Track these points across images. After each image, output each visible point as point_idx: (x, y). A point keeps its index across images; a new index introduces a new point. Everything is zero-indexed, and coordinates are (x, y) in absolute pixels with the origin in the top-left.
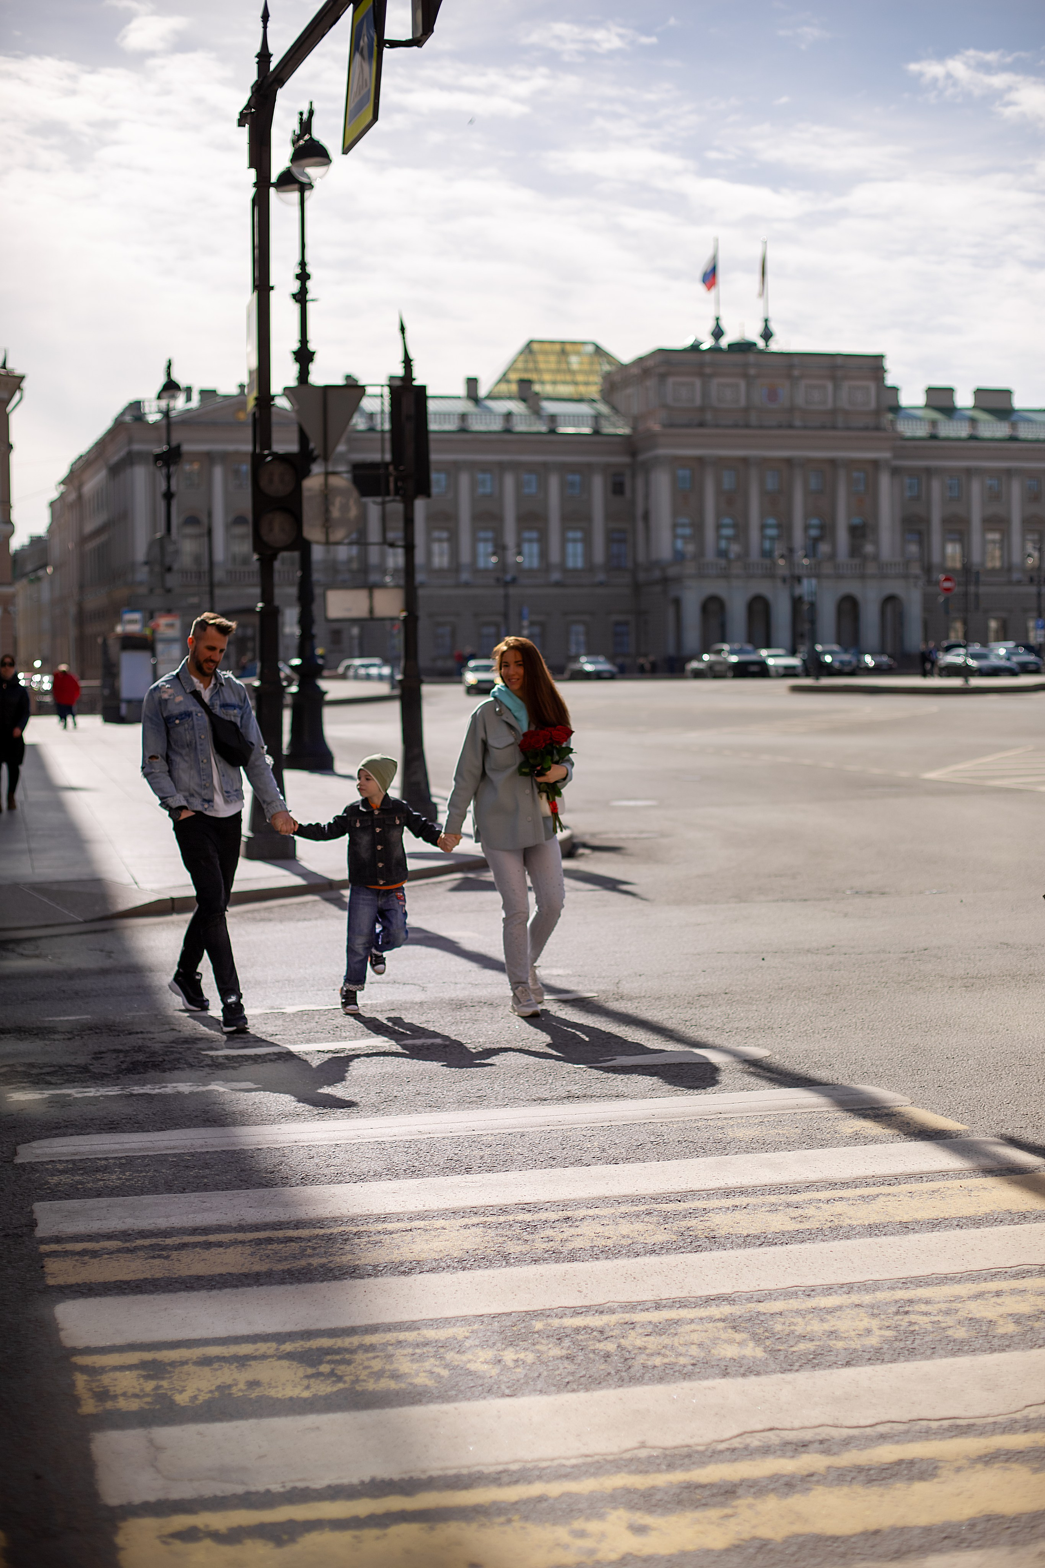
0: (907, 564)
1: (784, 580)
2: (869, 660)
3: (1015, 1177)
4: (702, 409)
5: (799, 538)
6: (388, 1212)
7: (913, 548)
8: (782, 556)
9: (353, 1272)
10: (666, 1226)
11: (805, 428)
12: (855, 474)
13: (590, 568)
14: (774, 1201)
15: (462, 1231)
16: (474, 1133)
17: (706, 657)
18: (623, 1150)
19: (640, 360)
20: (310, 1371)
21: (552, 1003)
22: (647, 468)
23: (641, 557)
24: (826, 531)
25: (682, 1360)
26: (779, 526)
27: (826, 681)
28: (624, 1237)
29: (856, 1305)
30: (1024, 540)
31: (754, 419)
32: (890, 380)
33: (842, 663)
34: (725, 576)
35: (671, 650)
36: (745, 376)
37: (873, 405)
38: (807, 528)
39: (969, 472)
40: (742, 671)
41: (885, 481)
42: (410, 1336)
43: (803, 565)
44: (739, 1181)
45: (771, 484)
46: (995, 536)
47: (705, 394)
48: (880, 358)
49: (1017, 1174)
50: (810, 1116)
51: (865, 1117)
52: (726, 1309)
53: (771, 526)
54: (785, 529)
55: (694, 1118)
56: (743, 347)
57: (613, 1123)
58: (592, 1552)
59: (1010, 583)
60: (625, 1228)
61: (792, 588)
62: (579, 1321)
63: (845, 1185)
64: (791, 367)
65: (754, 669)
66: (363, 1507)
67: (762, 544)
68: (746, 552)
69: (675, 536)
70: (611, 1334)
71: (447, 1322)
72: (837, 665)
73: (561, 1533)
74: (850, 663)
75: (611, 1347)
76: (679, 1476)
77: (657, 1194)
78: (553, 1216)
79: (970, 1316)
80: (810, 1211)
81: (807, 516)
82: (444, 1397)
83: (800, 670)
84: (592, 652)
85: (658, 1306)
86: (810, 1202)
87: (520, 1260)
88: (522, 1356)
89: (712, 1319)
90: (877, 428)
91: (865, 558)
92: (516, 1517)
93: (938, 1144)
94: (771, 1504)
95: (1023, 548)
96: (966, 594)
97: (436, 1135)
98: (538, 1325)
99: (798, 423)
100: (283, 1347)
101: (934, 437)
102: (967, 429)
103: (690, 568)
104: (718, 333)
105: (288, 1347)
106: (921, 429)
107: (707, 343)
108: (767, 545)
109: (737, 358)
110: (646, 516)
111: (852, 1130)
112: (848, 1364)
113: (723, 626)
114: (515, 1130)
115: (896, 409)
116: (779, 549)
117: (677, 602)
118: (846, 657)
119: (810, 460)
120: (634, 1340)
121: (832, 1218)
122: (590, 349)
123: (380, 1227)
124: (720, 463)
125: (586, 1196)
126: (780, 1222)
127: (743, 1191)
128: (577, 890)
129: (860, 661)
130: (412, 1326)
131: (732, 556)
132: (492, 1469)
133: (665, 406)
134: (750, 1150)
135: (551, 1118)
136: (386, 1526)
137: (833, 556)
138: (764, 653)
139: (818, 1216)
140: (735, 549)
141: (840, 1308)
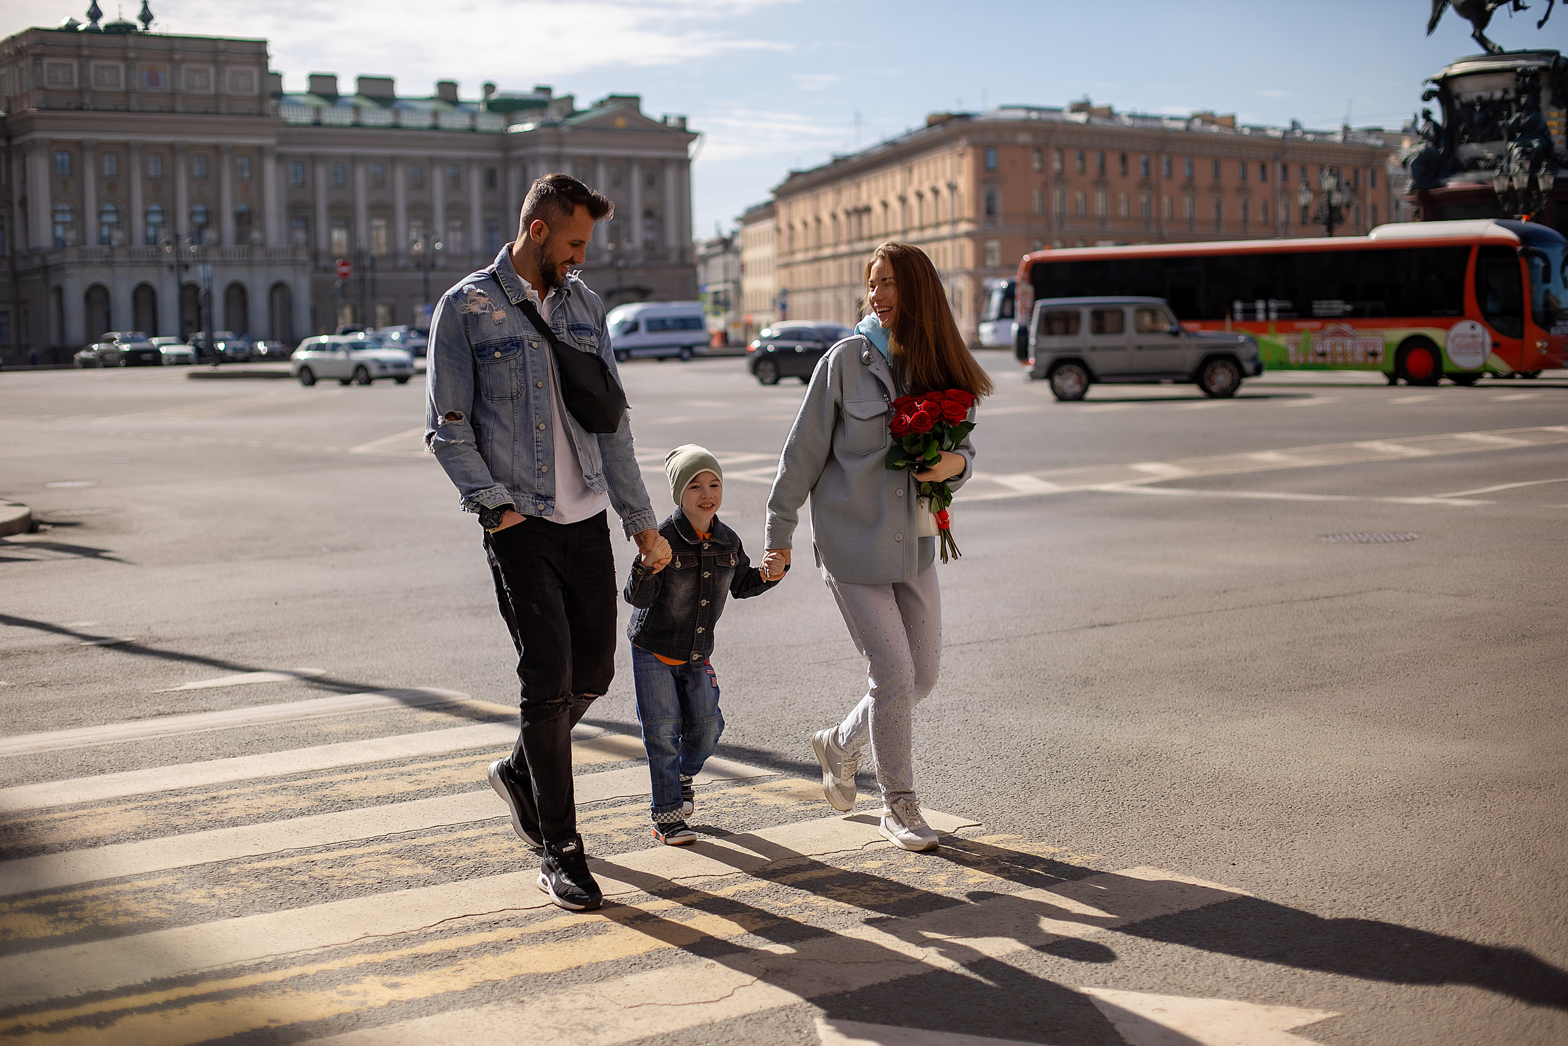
0: (295, 250)
1: (171, 267)
2: (261, 347)
3: (583, 742)
4: (80, 92)
5: (184, 225)
6: (48, 806)
7: (300, 235)
8: (168, 243)
9: (44, 850)
10: (304, 796)
11: (187, 113)
12: (239, 161)
14: (388, 772)
15: (124, 813)
16: (90, 745)
17: (95, 347)
18: (235, 748)
19: (13, 39)
20: (51, 918)
21: (95, 648)
22: (24, 152)
23: (19, 245)
24: (212, 218)
25: (368, 881)
26: (162, 212)
27: (224, 368)
28: (271, 806)
29: (493, 834)
30: (409, 228)
31: (134, 103)
32: (274, 66)
33: (236, 350)
34: (109, 263)
35: (54, 341)
36: (125, 59)
37: (256, 91)
38: (192, 214)
39: (354, 159)
40: (135, 359)
41: (270, 168)
42: (126, 887)
43: (190, 252)
44: (352, 760)
45: (153, 170)
46: (379, 223)
47: (83, 77)
48: (262, 44)
49: (583, 739)
50: (388, 712)
51: (436, 710)
52: (388, 846)
53: (155, 212)
54: (169, 216)
55: (286, 720)
56: (122, 29)
57: (215, 729)
58: (363, 1003)
59: (396, 269)
60: (269, 800)
61: (179, 276)
62: (266, 864)
63: (443, 757)
64: (172, 50)
65: (147, 357)
66: (158, 997)
67: (146, 231)
68: (130, 240)
69: (55, 223)
70: (298, 870)
71: (150, 875)
72: (230, 353)
73: (332, 994)
74: (242, 350)
75: (305, 878)
76: (406, 951)
77: (284, 775)
78: (201, 797)
79: (588, 833)
80: (423, 776)
81: (191, 202)
82: (180, 923)
83: (193, 358)
85: (328, 848)
86: (420, 770)
87: (189, 829)
88: (231, 890)
89: (377, 853)
90: (261, 114)
91: (252, 244)
92: (288, 989)
93: (509, 724)
94: (488, 960)
95: (408, 236)
96: (362, 280)
97: (56, 749)
98: (234, 870)
99: (180, 108)
100: (15, 905)
101: (317, 124)
102: (352, 116)
103: (72, 256)
104: (95, 13)
105: (20, 904)
106: (306, 116)
107: (84, 24)
108: (151, 232)
109: (116, 40)
110: (24, 202)
111: (429, 720)
112: (505, 871)
113: (108, 315)
114: (127, 740)
115: (279, 95)
116: (164, 236)
117: (59, 291)
118: (239, 344)
119: (192, 146)
120: (318, 872)
121: (444, 780)
123: (47, 817)
124: (101, 148)
125: (222, 781)
126: (400, 786)
127: (357, 768)
128: (60, 559)
129: (253, 348)
130: (122, 880)
131: (115, 243)
132: (251, 963)
133: (41, 88)
134: (348, 739)
135: (158, 729)
136: (185, 1006)
137: (219, 243)
138: (155, 341)
139: (433, 780)
140: (118, 236)
141: (481, 837)
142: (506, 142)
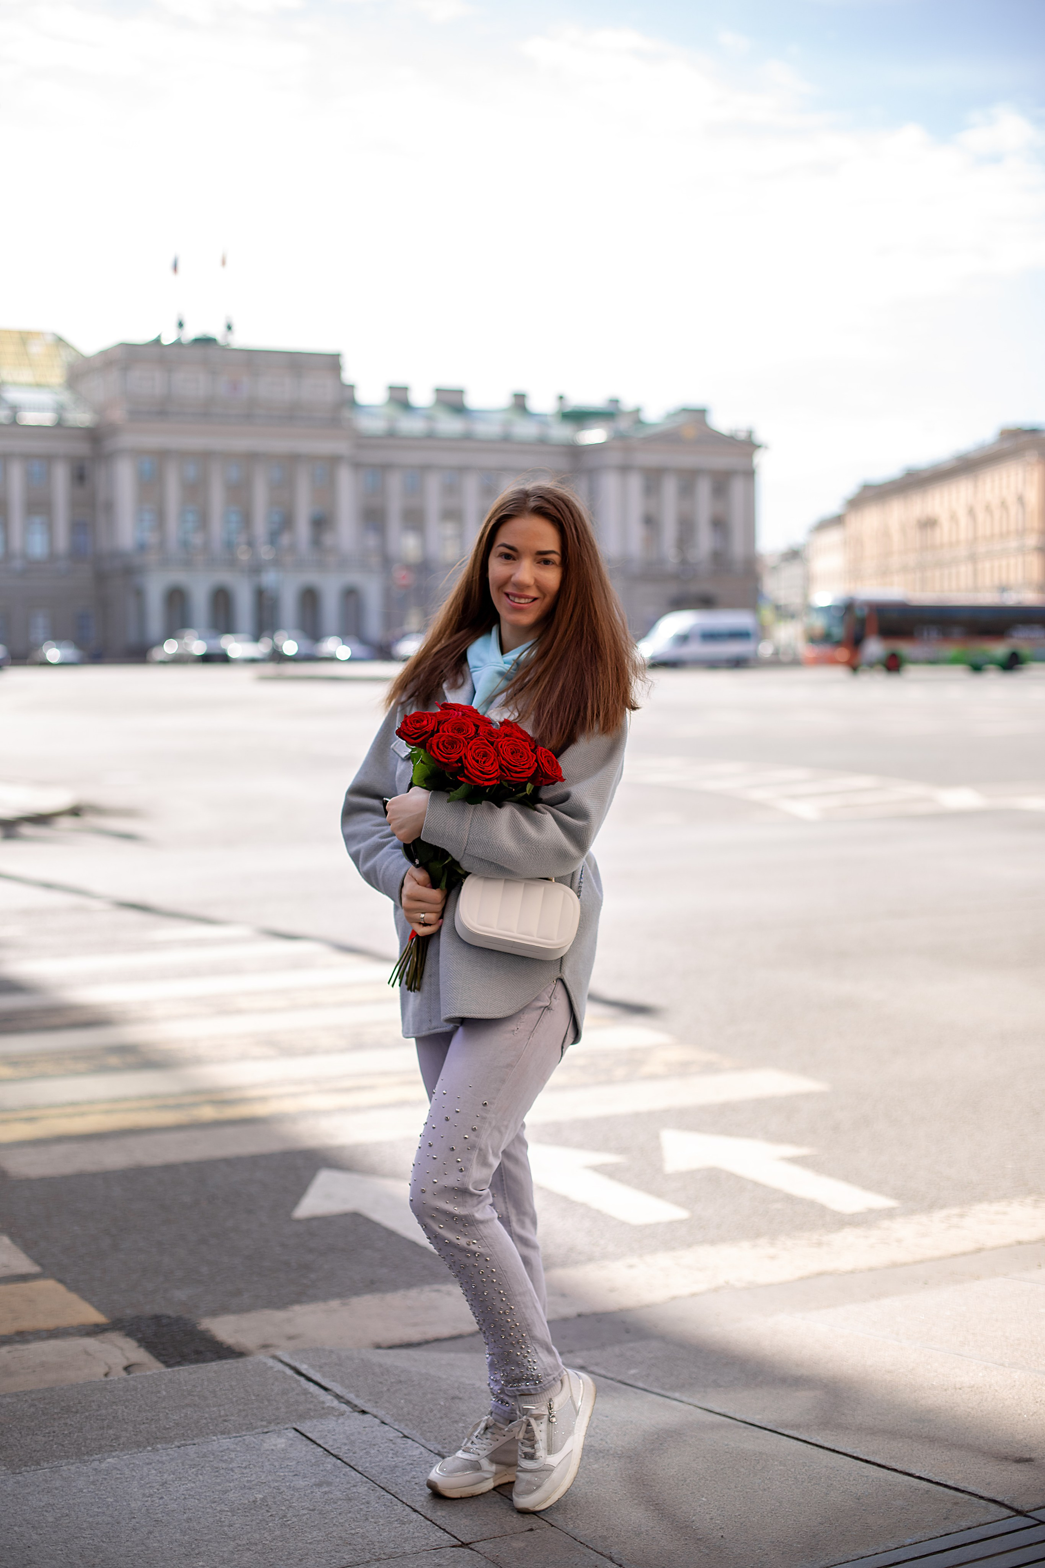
0: (366, 555)
1: (245, 569)
4: (165, 403)
5: (260, 529)
7: (372, 541)
11: (266, 416)
12: (314, 469)
13: (52, 556)
19: (104, 353)
22: (110, 458)
23: (104, 547)
24: (286, 522)
26: (241, 518)
27: (289, 670)
31: (215, 414)
34: (187, 565)
35: (134, 638)
36: (207, 370)
37: (330, 401)
38: (269, 519)
39: (426, 467)
40: (207, 659)
41: (345, 475)
43: (264, 556)
46: (450, 529)
47: (167, 386)
48: (336, 357)
53: (233, 513)
54: (247, 519)
56: (205, 342)
61: (254, 578)
64: (252, 363)
65: (218, 657)
67: (224, 534)
68: (208, 543)
69: (138, 526)
81: (268, 508)
83: (263, 659)
84: (57, 637)
90: (336, 423)
91: (325, 550)
99: (258, 419)
101: (392, 433)
102: (426, 425)
103: (153, 559)
104: (180, 330)
106: (381, 425)
107: (168, 339)
108: (229, 538)
109: (197, 350)
110: (108, 507)
113: (185, 613)
115: (352, 403)
116: (241, 539)
117: (141, 591)
119: (271, 454)
122: (50, 339)
124: (183, 455)
131: (194, 546)
133: (127, 399)
137: (294, 548)
138: (224, 642)
140: (197, 540)
142: (575, 452)
